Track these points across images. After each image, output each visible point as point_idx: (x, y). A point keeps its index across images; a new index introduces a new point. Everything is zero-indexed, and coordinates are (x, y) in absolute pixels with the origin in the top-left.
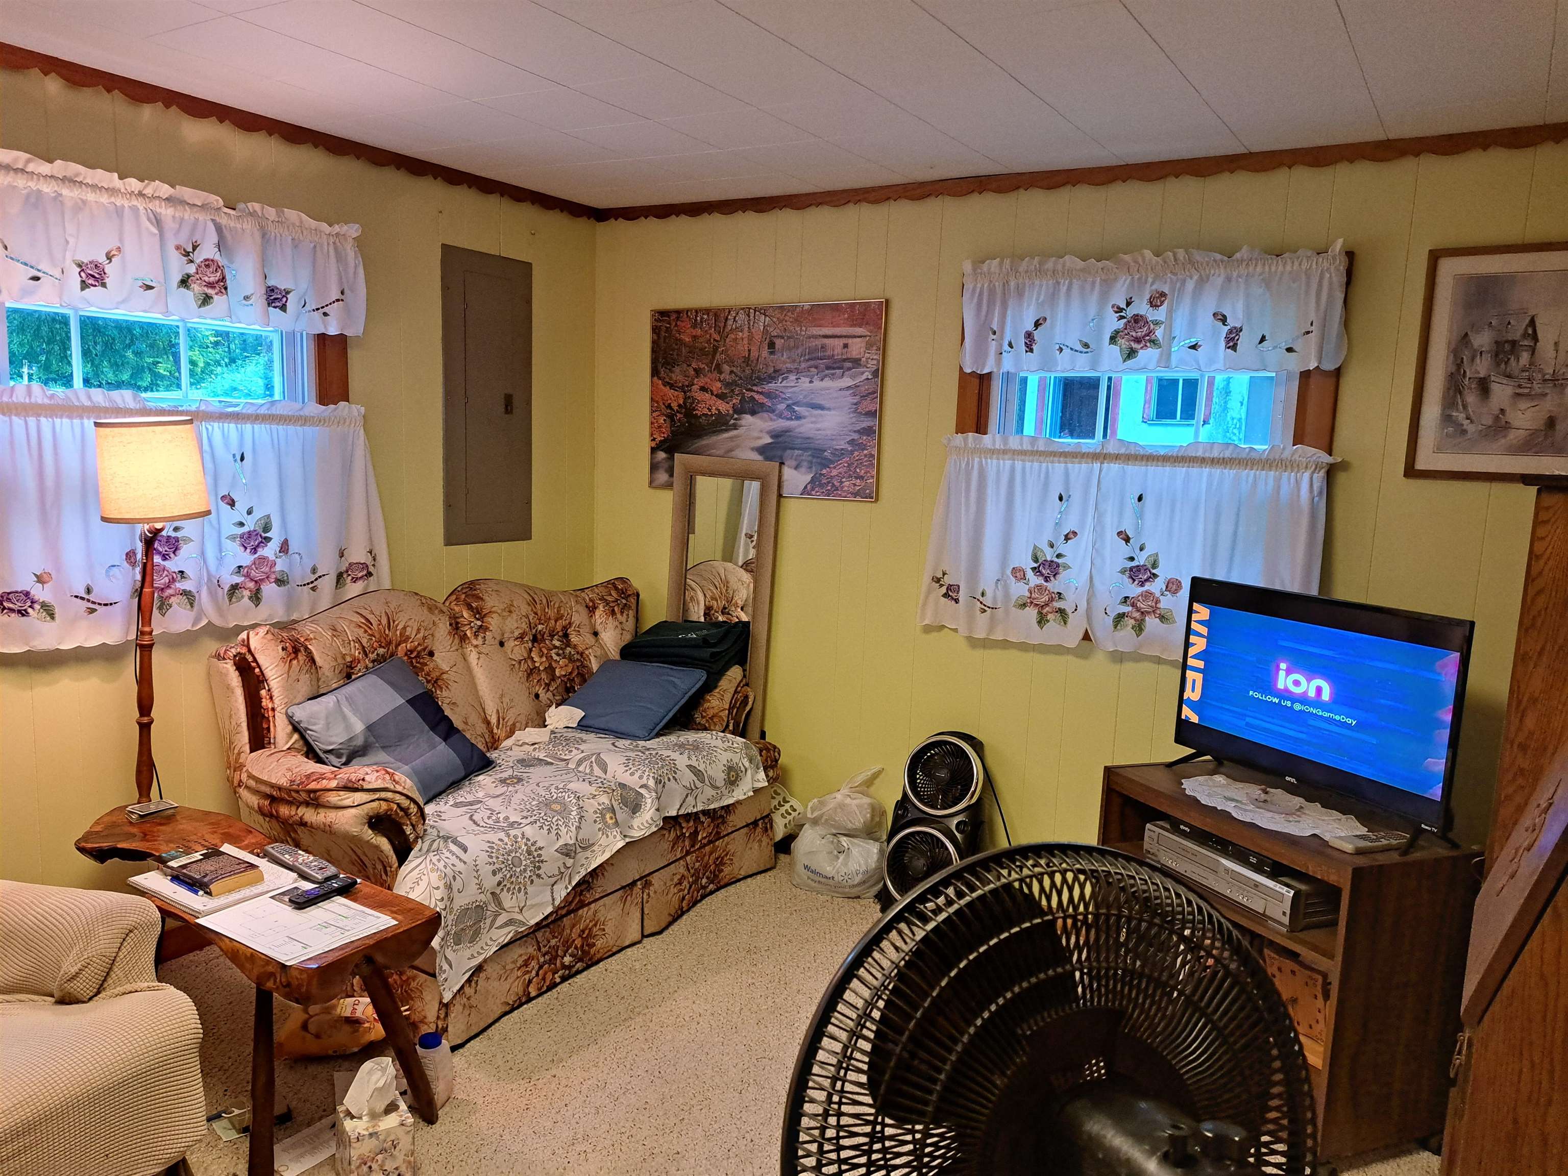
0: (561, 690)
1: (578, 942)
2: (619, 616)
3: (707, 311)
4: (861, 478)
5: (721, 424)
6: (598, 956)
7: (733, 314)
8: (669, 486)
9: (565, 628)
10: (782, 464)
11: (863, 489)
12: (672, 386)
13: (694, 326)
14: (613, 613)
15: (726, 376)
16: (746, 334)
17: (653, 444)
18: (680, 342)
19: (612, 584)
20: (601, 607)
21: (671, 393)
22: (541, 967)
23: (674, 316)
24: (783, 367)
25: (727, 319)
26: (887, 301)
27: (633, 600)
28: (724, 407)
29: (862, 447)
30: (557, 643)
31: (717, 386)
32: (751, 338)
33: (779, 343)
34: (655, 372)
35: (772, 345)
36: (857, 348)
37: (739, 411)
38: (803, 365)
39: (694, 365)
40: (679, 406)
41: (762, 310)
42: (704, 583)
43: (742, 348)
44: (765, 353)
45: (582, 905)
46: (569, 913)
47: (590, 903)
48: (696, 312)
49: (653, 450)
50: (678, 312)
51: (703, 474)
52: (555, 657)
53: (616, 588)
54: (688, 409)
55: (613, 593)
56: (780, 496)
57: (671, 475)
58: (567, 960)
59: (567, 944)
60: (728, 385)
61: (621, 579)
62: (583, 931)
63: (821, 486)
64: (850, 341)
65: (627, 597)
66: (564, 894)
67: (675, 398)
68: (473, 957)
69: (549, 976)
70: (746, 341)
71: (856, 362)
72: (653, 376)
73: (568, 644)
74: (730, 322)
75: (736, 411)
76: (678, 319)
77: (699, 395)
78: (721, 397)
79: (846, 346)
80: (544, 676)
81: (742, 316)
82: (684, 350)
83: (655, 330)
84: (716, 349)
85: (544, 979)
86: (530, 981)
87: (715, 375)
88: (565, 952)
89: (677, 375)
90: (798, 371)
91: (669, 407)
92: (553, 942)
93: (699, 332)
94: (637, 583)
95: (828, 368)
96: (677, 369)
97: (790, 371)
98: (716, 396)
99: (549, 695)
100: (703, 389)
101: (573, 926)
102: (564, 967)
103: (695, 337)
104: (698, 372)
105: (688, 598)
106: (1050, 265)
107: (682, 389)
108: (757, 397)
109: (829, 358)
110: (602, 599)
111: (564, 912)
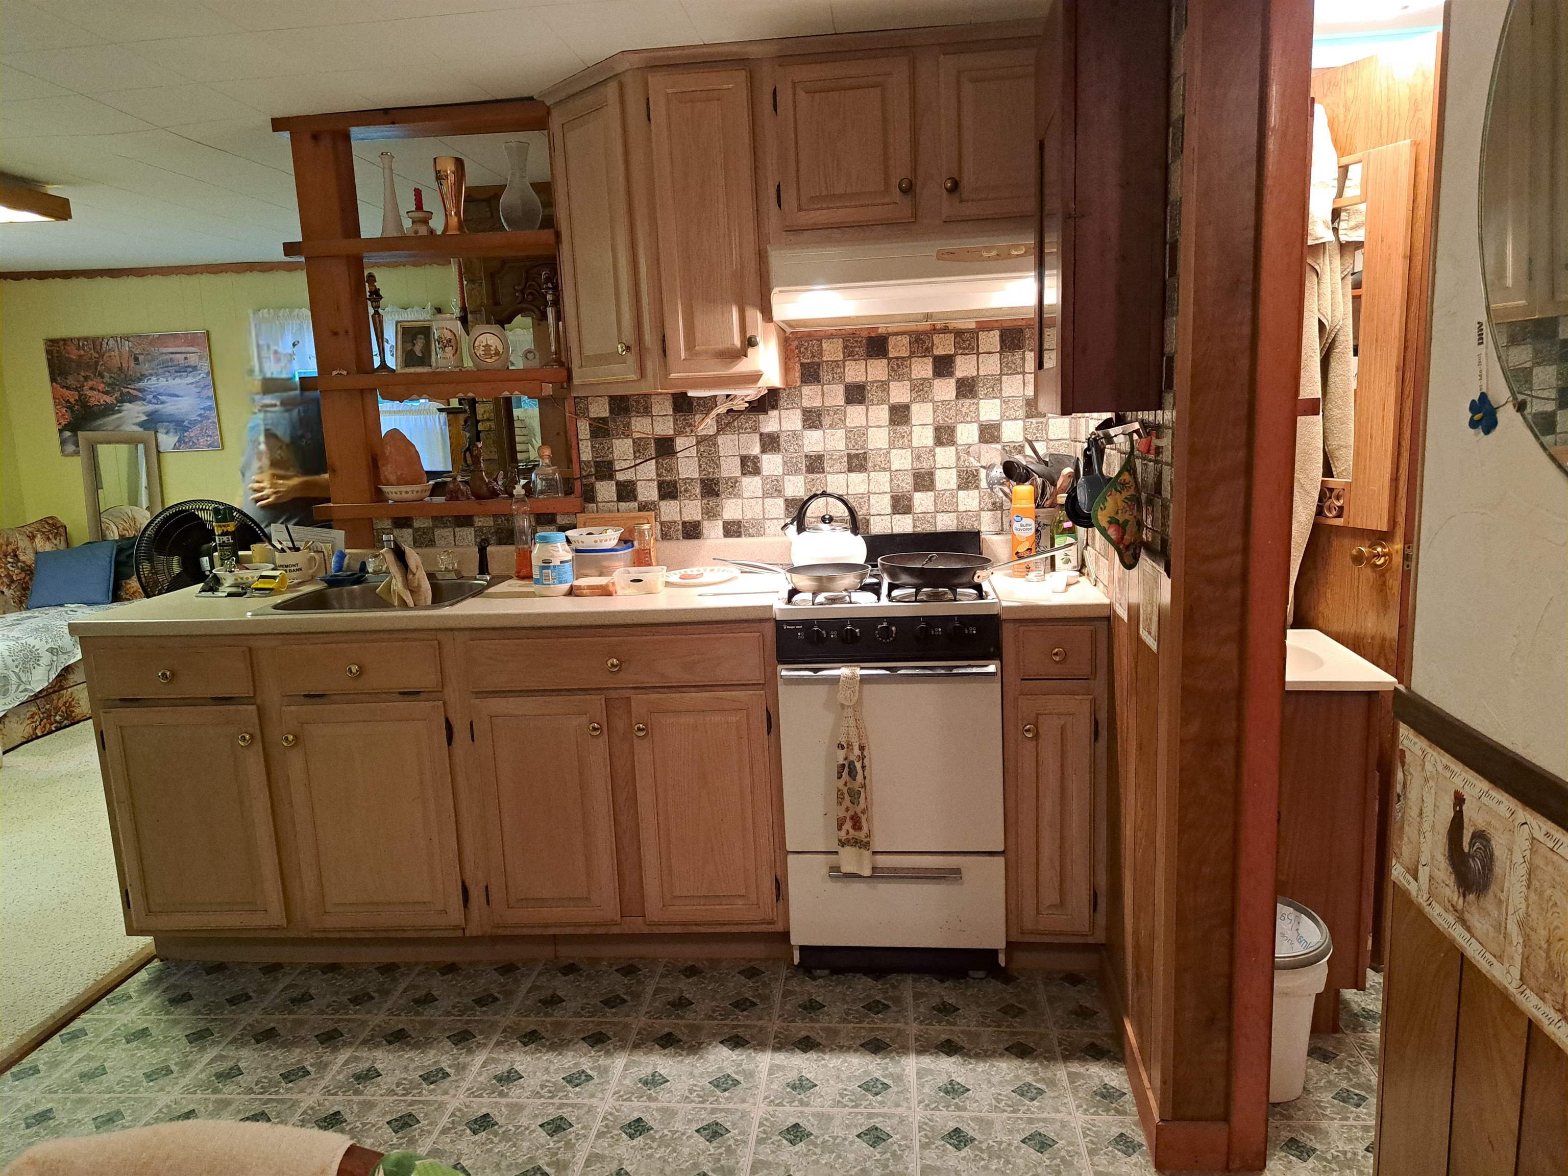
0: (19, 588)
1: (63, 709)
2: (53, 540)
3: (86, 339)
4: (211, 436)
5: (108, 410)
6: (78, 718)
7: (106, 340)
8: (77, 453)
9: (14, 551)
10: (156, 432)
11: (213, 442)
12: (68, 388)
13: (78, 348)
14: (49, 539)
15: (107, 379)
16: (117, 353)
17: (60, 427)
18: (71, 360)
19: (44, 521)
20: (39, 536)
21: (67, 393)
22: (42, 720)
23: (62, 343)
24: (146, 373)
25: (101, 344)
26: (208, 332)
27: (61, 530)
28: (109, 399)
29: (207, 418)
30: (11, 560)
31: (101, 387)
32: (120, 356)
33: (141, 358)
34: (53, 380)
35: (136, 359)
36: (193, 360)
37: (122, 400)
38: (160, 371)
39: (82, 374)
40: (76, 400)
41: (127, 338)
42: (114, 520)
43: (116, 362)
44: (132, 364)
45: (62, 688)
46: (55, 692)
47: (67, 688)
48: (79, 339)
49: (60, 431)
50: (64, 340)
51: (101, 443)
52: (11, 569)
53: (48, 523)
54: (83, 401)
55: (46, 526)
56: (159, 452)
57: (77, 446)
58: (58, 718)
59: (57, 709)
60: (109, 385)
61: (51, 517)
62: (65, 703)
63: (185, 443)
64: (188, 355)
65: (57, 528)
66: (54, 677)
67: (72, 396)
68: (5, 704)
69: (48, 726)
70: (118, 357)
71: (195, 368)
72: (52, 382)
73: (19, 561)
74: (104, 345)
75: (118, 401)
76: (65, 344)
77: (89, 393)
78: (106, 393)
79: (186, 358)
80: (5, 580)
81: (111, 342)
82: (73, 365)
83: (48, 352)
84: (97, 363)
85: (44, 727)
86: (36, 728)
87: (99, 379)
88: (56, 713)
89: (71, 381)
90: (157, 375)
91: (68, 401)
92: (48, 706)
93: (82, 352)
94: (63, 520)
95: (176, 372)
96: (70, 377)
97: (151, 375)
98: (103, 392)
99: (11, 591)
100: (91, 389)
101: (59, 699)
102: (56, 722)
103: (80, 356)
104: (86, 378)
105: (104, 528)
106: (295, 313)
107: (76, 389)
108: (131, 391)
109: (176, 366)
110: (38, 530)
111: (51, 691)
